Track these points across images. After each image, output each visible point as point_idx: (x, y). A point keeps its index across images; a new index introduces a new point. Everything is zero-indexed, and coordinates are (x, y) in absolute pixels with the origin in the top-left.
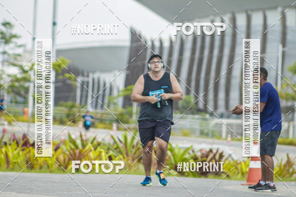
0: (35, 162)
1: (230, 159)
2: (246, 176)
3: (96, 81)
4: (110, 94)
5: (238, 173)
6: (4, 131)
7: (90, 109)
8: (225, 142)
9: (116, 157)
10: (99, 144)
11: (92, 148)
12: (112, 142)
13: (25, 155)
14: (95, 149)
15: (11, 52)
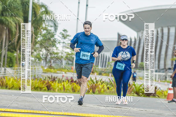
0: (76, 89)
1: (160, 89)
2: (167, 97)
3: (103, 55)
4: (109, 61)
5: (163, 96)
6: (63, 76)
7: (100, 67)
8: (157, 82)
9: (110, 87)
10: (103, 82)
11: (100, 84)
12: (109, 81)
13: (72, 86)
14: (102, 84)
15: (66, 42)
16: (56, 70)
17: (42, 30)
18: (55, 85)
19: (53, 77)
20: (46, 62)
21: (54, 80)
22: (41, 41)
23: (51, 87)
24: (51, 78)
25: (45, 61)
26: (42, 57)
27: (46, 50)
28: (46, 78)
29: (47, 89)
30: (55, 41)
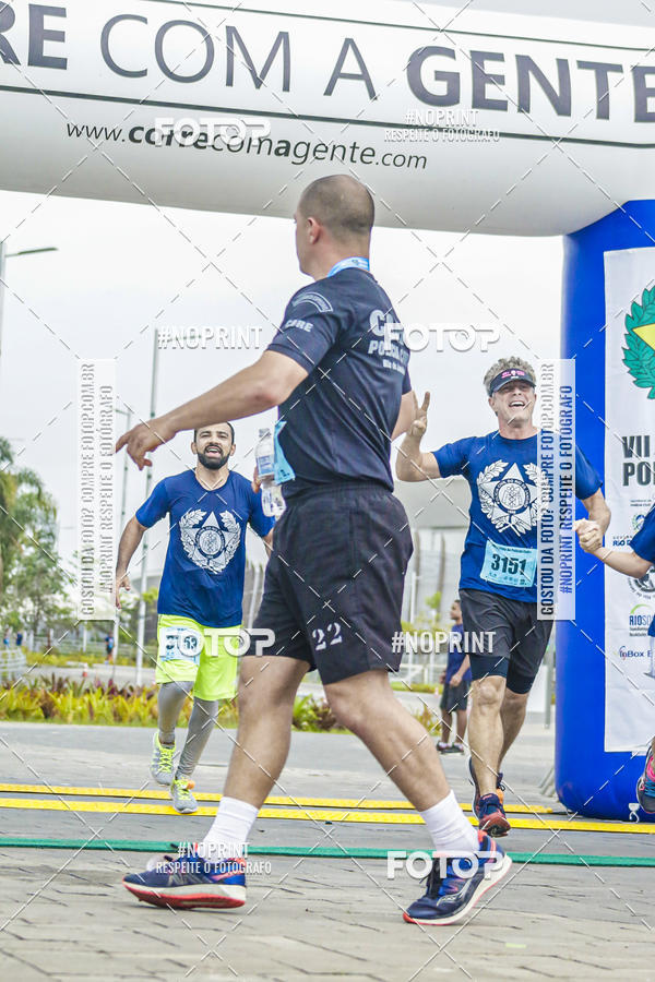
0: (125, 713)
6: (84, 675)
13: (112, 704)
16: (63, 658)
17: (23, 547)
18: (65, 702)
19: (57, 680)
20: (35, 635)
21: (59, 687)
22: (21, 576)
23: (54, 709)
24: (51, 680)
25: (32, 632)
26: (23, 620)
27: (33, 600)
28: (36, 681)
29: (42, 715)
30: (59, 576)
